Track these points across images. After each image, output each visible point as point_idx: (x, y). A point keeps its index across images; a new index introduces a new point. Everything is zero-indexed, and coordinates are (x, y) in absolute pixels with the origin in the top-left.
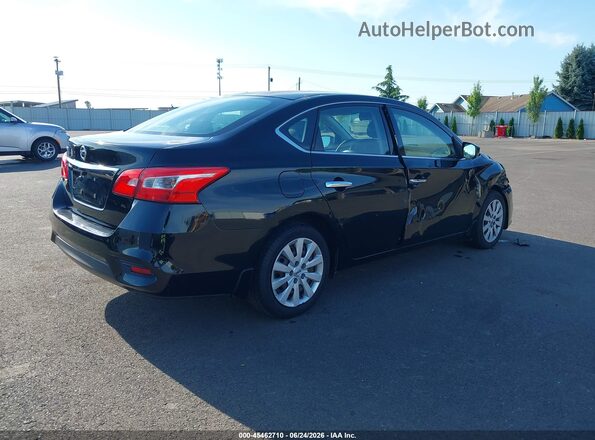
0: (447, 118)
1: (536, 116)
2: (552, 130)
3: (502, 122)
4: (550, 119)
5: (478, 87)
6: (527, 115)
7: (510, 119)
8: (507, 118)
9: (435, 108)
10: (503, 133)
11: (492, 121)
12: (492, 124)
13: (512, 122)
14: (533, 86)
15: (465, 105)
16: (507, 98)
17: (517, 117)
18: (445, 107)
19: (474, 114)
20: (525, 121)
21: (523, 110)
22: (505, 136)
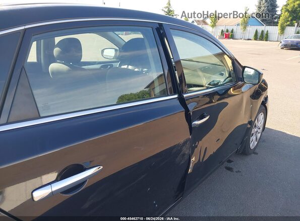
1: (245, 28)
2: (252, 36)
3: (227, 31)
4: (251, 30)
6: (240, 27)
7: (231, 29)
9: (193, 22)
10: (227, 37)
11: (222, 30)
12: (222, 31)
13: (232, 31)
15: (208, 21)
17: (235, 28)
18: (198, 21)
19: (213, 26)
20: (238, 31)
21: (238, 25)
22: (229, 38)
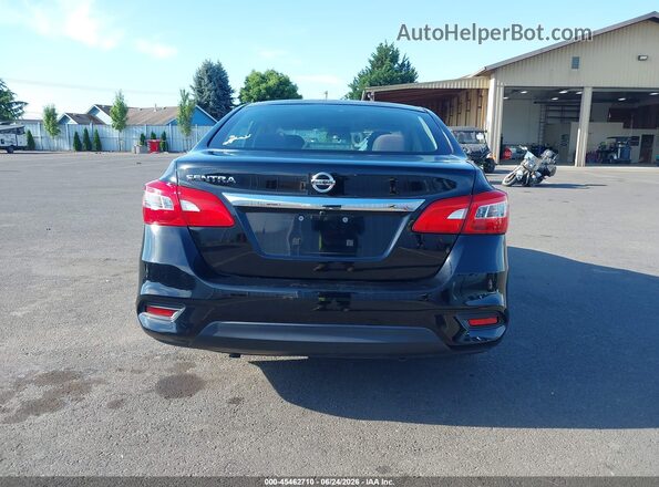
0: (86, 131)
1: (188, 130)
3: (154, 136)
4: (202, 133)
5: (120, 97)
6: (179, 128)
7: (162, 133)
8: (159, 131)
9: (65, 118)
10: (156, 148)
11: (142, 135)
12: (143, 138)
13: (164, 136)
14: (180, 99)
15: (103, 116)
16: (150, 110)
17: (168, 130)
18: (77, 117)
19: (119, 128)
20: (176, 135)
21: (173, 123)
22: (159, 151)
